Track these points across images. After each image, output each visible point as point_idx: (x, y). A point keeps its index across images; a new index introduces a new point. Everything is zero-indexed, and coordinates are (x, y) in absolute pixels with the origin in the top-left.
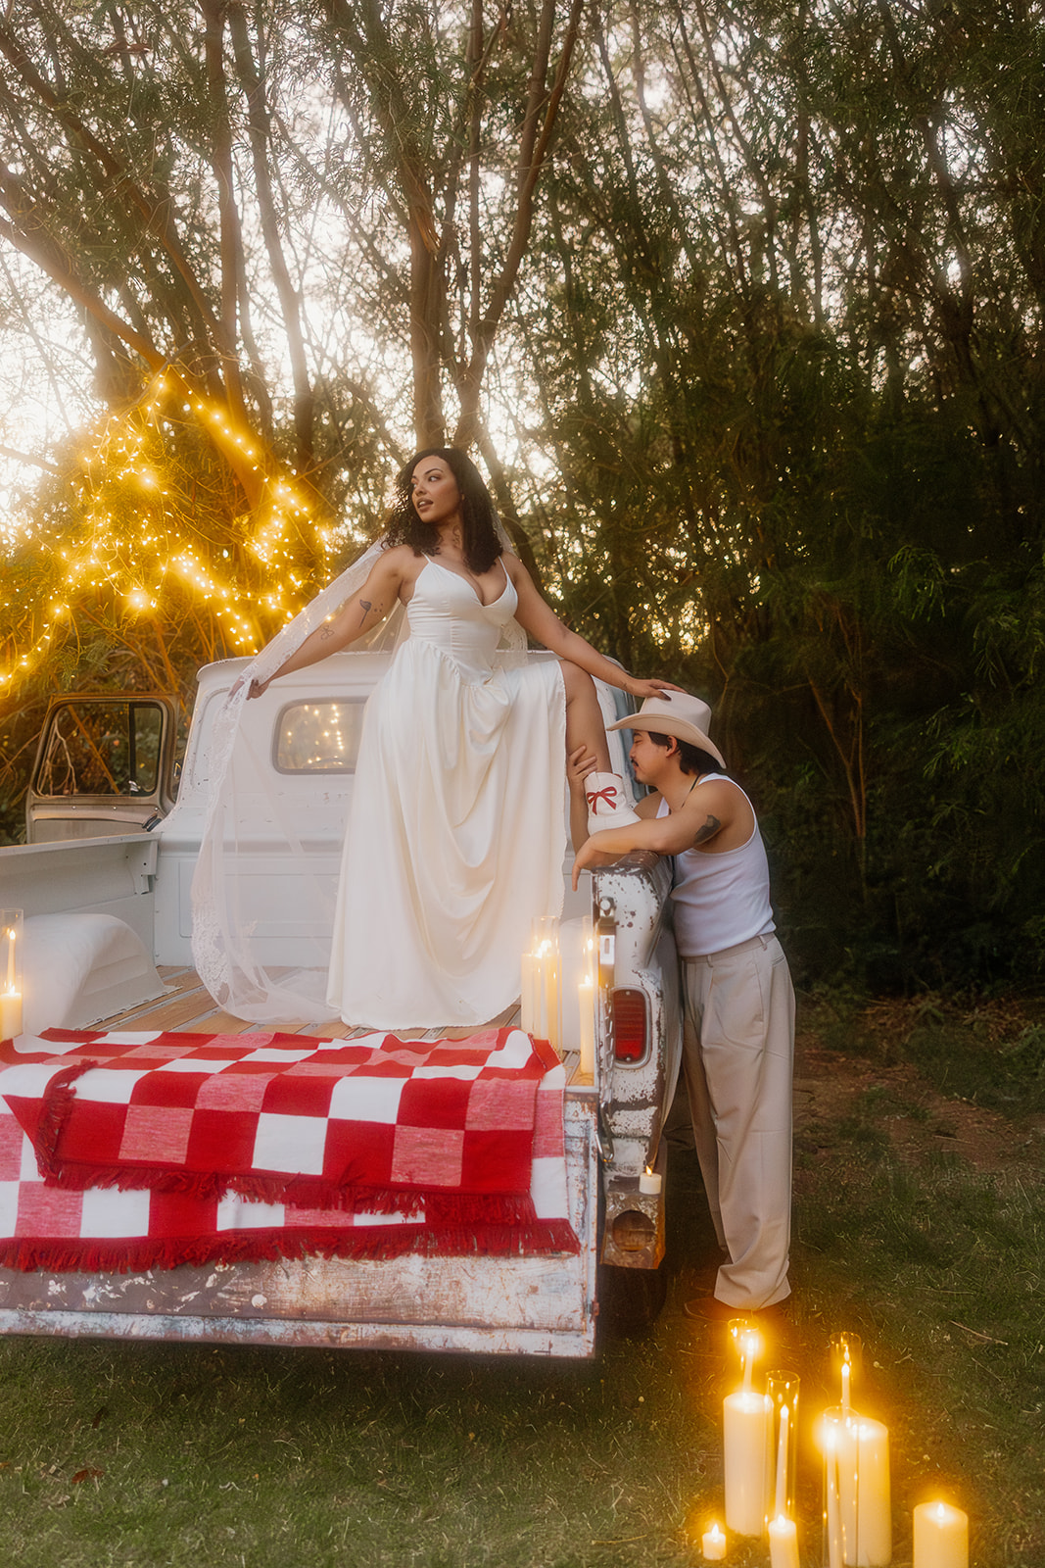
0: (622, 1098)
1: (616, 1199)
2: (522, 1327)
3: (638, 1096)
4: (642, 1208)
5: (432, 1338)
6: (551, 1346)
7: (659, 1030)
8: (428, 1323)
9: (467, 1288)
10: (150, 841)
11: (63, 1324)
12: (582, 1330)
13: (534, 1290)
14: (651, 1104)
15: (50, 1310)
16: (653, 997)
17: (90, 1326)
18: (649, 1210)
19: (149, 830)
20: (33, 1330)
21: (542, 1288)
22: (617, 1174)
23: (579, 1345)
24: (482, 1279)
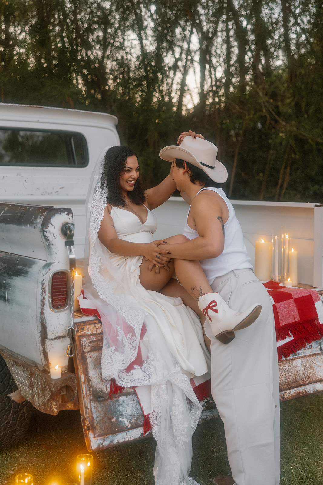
8: (309, 384)
9: (315, 368)
24: (318, 363)
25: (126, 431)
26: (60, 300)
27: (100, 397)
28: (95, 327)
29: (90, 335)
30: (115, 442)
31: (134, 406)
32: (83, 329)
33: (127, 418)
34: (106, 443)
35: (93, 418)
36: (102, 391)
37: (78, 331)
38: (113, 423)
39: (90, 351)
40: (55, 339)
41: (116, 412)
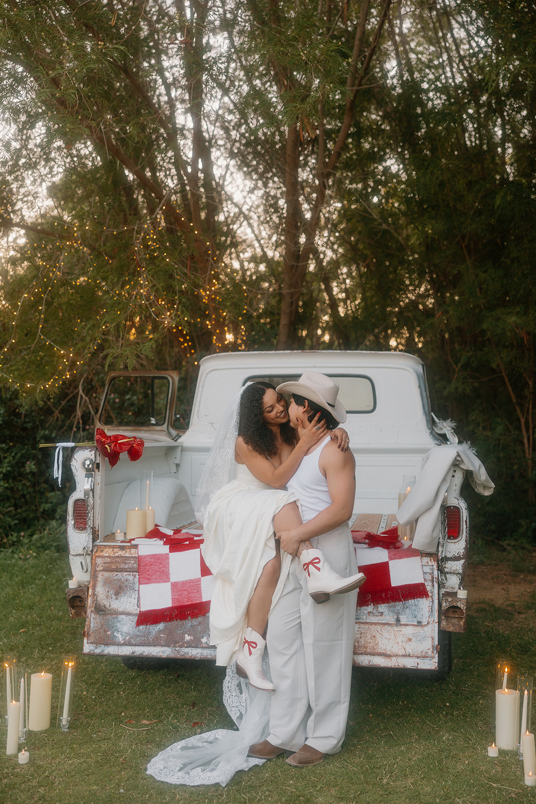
0: (449, 555)
1: (446, 601)
2: (405, 656)
3: (456, 555)
4: (459, 604)
5: (363, 661)
6: (418, 664)
7: (466, 524)
8: (362, 654)
9: (379, 639)
10: (178, 446)
11: (193, 653)
12: (433, 657)
13: (410, 640)
14: (462, 559)
15: (186, 647)
16: (464, 509)
17: (205, 654)
18: (462, 606)
19: (176, 441)
20: (179, 656)
21: (414, 639)
22: (446, 590)
23: (431, 664)
24: (386, 634)
25: (118, 645)
26: (82, 523)
27: (102, 610)
28: (113, 550)
29: (106, 557)
30: (106, 652)
31: (131, 626)
32: (102, 551)
33: (122, 635)
34: (98, 651)
35: (90, 627)
36: (105, 607)
37: (96, 552)
38: (108, 636)
39: (102, 571)
40: (76, 555)
41: (113, 627)
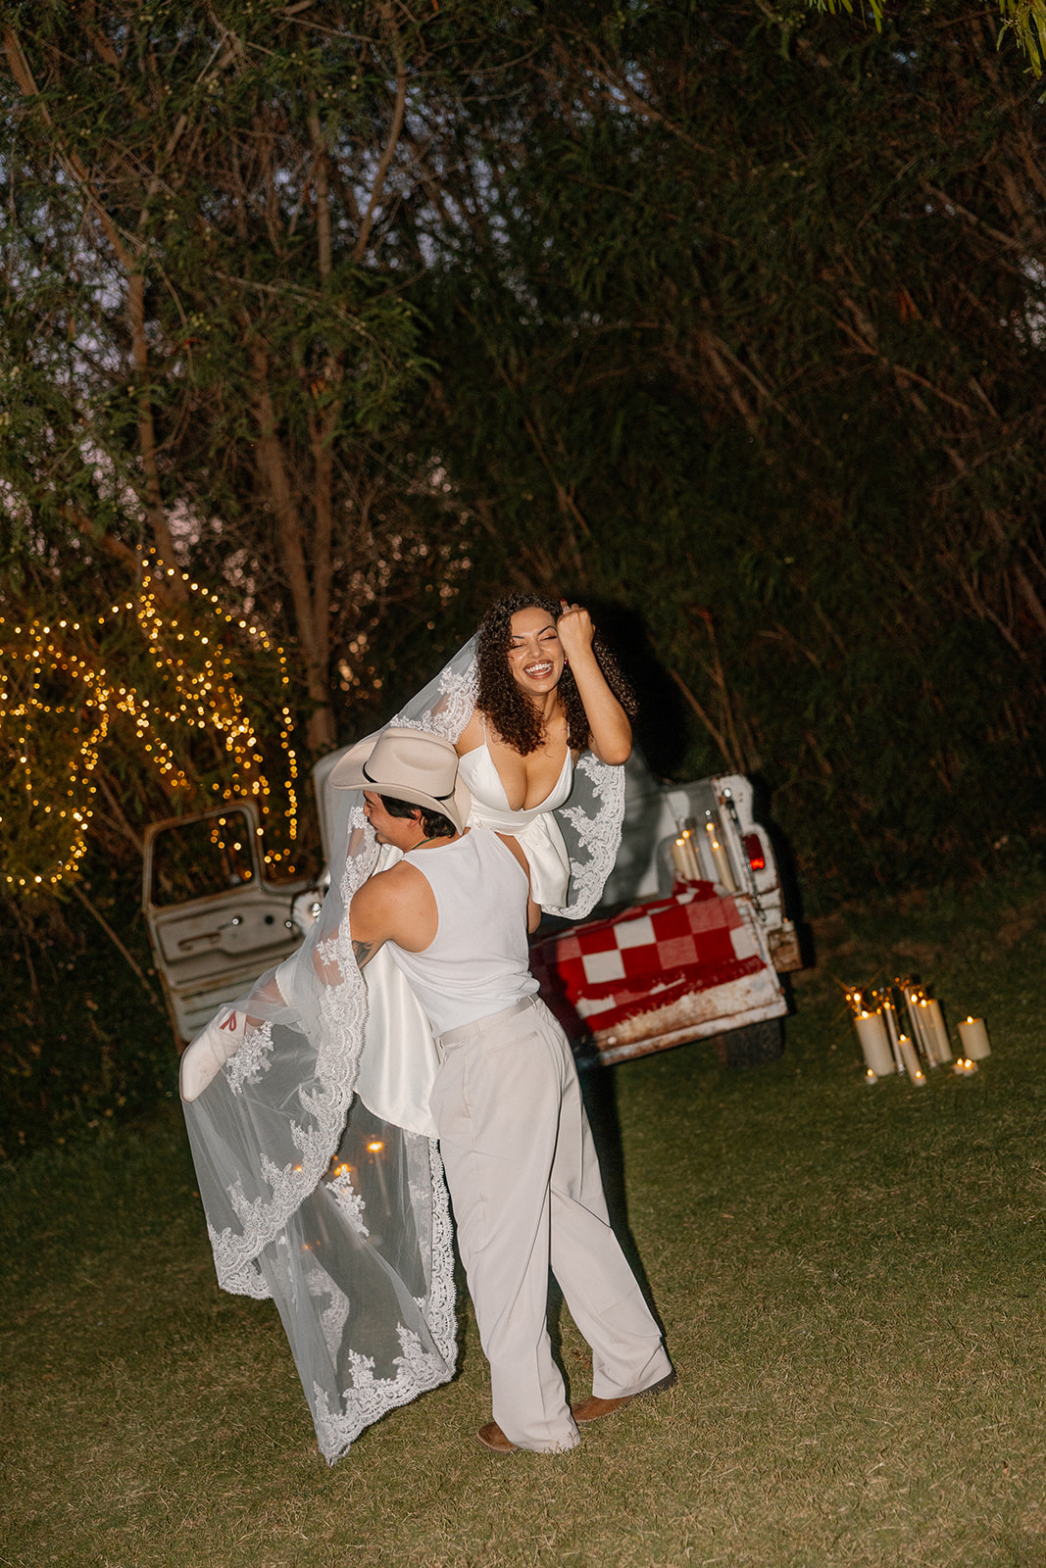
0: (762, 889)
1: (774, 938)
2: (749, 1010)
3: (769, 886)
4: (788, 938)
5: (706, 1029)
6: (765, 1014)
7: (769, 850)
8: (702, 1023)
9: (715, 1002)
12: (778, 1002)
13: (749, 991)
14: (777, 889)
16: (762, 835)
18: (790, 940)
21: (752, 990)
23: (779, 1009)
24: (722, 995)
